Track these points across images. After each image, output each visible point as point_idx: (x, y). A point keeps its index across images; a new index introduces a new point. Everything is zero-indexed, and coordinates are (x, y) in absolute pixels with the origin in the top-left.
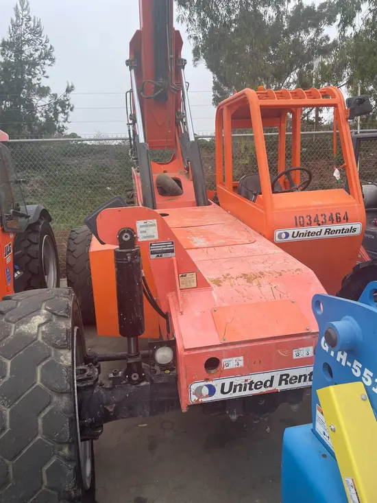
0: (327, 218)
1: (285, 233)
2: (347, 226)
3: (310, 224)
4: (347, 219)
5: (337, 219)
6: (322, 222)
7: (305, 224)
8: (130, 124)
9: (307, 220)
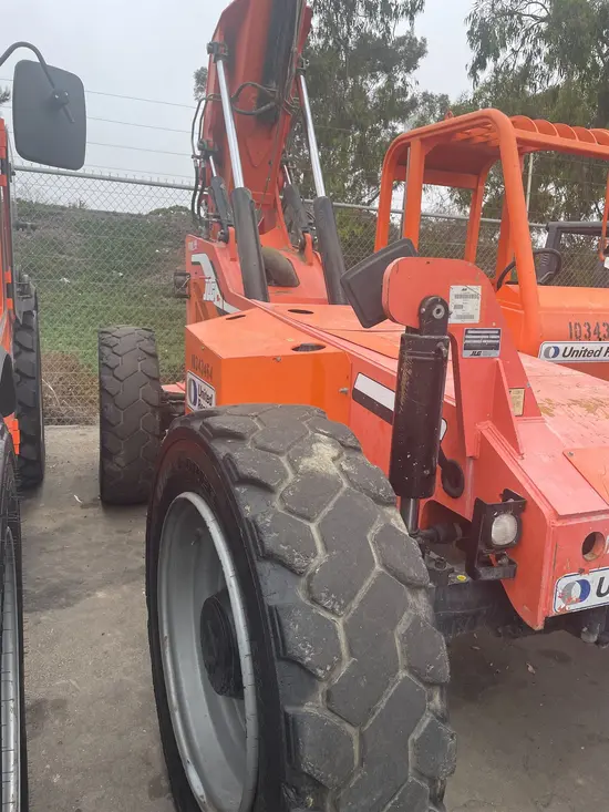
1: (555, 348)
3: (588, 338)
6: (604, 335)
7: (583, 337)
8: (198, 157)
9: (584, 329)
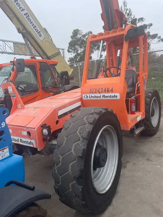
0: (103, 91)
1: (86, 96)
2: (113, 94)
3: (96, 93)
4: (112, 91)
5: (107, 91)
6: (101, 92)
7: (94, 92)
